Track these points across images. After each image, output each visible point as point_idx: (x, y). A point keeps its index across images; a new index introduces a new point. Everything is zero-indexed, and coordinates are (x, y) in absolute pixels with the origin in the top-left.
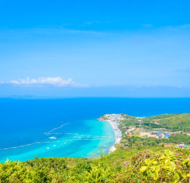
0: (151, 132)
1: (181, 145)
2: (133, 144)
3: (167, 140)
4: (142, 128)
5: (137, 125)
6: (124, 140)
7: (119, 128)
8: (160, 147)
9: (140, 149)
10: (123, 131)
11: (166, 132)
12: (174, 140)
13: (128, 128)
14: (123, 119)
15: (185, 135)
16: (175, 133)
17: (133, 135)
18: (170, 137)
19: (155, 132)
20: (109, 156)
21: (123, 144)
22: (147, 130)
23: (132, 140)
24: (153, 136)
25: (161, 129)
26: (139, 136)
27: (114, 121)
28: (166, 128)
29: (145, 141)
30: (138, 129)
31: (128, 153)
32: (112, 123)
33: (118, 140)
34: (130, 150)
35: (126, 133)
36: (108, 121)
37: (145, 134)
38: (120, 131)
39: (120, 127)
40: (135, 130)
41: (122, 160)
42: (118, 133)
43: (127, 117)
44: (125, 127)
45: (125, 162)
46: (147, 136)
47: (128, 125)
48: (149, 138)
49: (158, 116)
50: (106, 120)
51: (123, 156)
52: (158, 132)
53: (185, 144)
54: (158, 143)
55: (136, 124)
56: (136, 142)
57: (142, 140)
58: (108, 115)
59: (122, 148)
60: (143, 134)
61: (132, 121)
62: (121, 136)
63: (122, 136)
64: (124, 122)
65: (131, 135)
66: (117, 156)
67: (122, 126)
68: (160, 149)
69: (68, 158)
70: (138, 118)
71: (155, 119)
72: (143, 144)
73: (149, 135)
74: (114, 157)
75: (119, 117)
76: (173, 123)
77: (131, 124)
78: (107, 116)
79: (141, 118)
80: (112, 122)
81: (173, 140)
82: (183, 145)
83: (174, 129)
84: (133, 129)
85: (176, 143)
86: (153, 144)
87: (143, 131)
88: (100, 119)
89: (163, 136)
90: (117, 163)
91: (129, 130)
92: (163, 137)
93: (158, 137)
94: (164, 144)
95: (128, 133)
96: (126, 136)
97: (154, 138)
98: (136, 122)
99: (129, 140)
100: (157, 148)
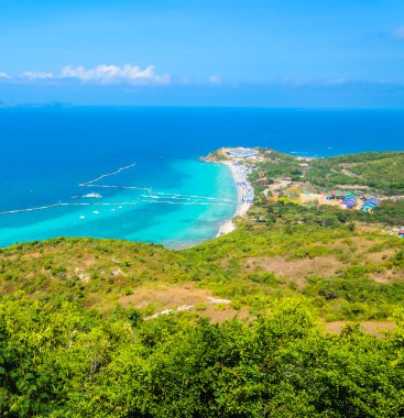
0: (329, 194)
2: (278, 220)
3: (367, 214)
4: (308, 183)
5: (295, 175)
6: (258, 210)
7: (250, 180)
8: (343, 231)
9: (290, 233)
10: (258, 190)
11: (368, 196)
13: (271, 182)
14: (262, 159)
16: (392, 198)
17: (282, 199)
18: (376, 209)
19: (338, 193)
20: (215, 242)
21: (253, 219)
22: (320, 186)
23: (276, 210)
24: (334, 203)
25: (356, 187)
26: (295, 202)
27: (241, 163)
28: (371, 185)
29: (308, 215)
30: (297, 185)
31: (260, 239)
32: (234, 169)
33: (244, 208)
34: (267, 233)
35: (266, 192)
36: (225, 162)
37: (313, 196)
38: (250, 187)
39: (252, 179)
40: (289, 186)
41: (244, 254)
42: (247, 192)
43: (273, 156)
44: (265, 179)
45: (250, 261)
46: (316, 202)
47: (273, 173)
48: (321, 208)
49: (353, 155)
50: (223, 162)
51: (247, 247)
52: (347, 194)
54: (343, 221)
55: (294, 173)
56: (286, 216)
57: (302, 210)
58: (228, 150)
59: (249, 227)
60: (307, 197)
61: (285, 165)
62: (252, 198)
63: (255, 199)
64: (263, 166)
65: (276, 198)
66: (233, 245)
67: (257, 177)
68: (342, 236)
69: (118, 242)
70: (300, 159)
71: (344, 162)
72: (304, 221)
73: (323, 199)
74: (226, 246)
75: (254, 155)
76: (391, 173)
77: (281, 173)
78: (224, 151)
79: (308, 159)
80: (236, 166)
81: (386, 216)
83: (392, 190)
84: (284, 184)
85: (392, 224)
86: (329, 223)
87: (309, 191)
88: (209, 159)
89: (359, 205)
90: (231, 262)
91: (274, 187)
92: (358, 208)
93: (344, 207)
94: (357, 223)
95: (270, 194)
96: (264, 199)
97: (335, 208)
98: (294, 169)
99: (270, 210)
100: (336, 232)
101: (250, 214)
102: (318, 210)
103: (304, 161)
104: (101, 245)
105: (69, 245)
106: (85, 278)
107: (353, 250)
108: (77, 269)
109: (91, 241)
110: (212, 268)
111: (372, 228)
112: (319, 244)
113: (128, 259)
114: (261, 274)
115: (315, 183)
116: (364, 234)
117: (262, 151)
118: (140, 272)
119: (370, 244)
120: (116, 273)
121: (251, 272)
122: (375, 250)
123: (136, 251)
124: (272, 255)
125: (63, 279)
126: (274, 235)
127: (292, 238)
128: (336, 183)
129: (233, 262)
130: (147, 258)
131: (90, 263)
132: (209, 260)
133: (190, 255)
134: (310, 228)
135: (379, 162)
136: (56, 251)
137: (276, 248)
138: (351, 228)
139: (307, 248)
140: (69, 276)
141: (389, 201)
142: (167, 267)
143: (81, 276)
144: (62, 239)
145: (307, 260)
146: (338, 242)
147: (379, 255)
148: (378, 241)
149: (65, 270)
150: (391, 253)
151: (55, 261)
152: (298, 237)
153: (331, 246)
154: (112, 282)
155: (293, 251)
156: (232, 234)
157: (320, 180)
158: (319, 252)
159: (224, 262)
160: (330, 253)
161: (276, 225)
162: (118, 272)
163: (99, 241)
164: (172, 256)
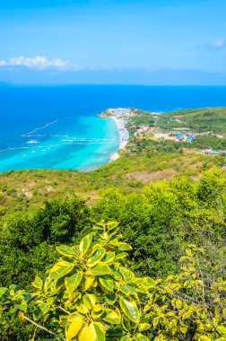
0: (170, 133)
1: (208, 150)
2: (143, 150)
5: (151, 123)
6: (132, 145)
7: (126, 127)
8: (177, 154)
9: (150, 157)
10: (132, 131)
11: (189, 134)
12: (199, 144)
13: (138, 128)
14: (132, 115)
15: (215, 137)
16: (201, 134)
17: (145, 138)
19: (174, 133)
20: (108, 166)
21: (129, 150)
22: (165, 129)
23: (142, 144)
24: (172, 138)
26: (152, 139)
27: (121, 117)
29: (159, 146)
30: (152, 129)
31: (133, 162)
32: (117, 121)
33: (123, 144)
34: (138, 158)
35: (135, 134)
36: (112, 117)
37: (161, 135)
38: (126, 132)
39: (128, 126)
40: (148, 130)
41: (125, 171)
42: (125, 134)
43: (138, 113)
44: (135, 126)
45: (128, 175)
47: (139, 123)
51: (127, 167)
52: (179, 133)
53: (214, 149)
54: (177, 149)
56: (147, 147)
57: (157, 143)
59: (127, 155)
60: (158, 136)
61: (146, 118)
62: (128, 138)
63: (130, 139)
64: (133, 119)
65: (141, 138)
66: (118, 167)
67: (130, 125)
68: (177, 157)
69: (49, 170)
72: (157, 149)
73: (166, 136)
74: (115, 167)
75: (128, 113)
77: (143, 122)
78: (110, 110)
79: (158, 114)
80: (118, 119)
82: (210, 151)
84: (145, 128)
85: (201, 148)
86: (170, 150)
87: (159, 132)
88: (102, 115)
89: (185, 139)
90: (118, 176)
91: (140, 131)
93: (177, 140)
94: (184, 149)
95: (138, 135)
96: (135, 138)
97: (173, 141)
98: (150, 119)
99: (139, 145)
100: (173, 154)
101: (127, 148)
102: (164, 143)
103: (156, 115)
104: (39, 173)
105: (17, 175)
106: (29, 195)
107: (182, 164)
108: (23, 190)
109: (31, 171)
110: (107, 181)
111: (192, 151)
112: (165, 162)
113: (56, 180)
114: (135, 182)
115: (162, 127)
116: (188, 155)
117: (132, 110)
118: (64, 188)
119: (191, 160)
120: (49, 190)
121: (129, 181)
122: (193, 163)
123: (61, 175)
124: (140, 170)
125: (15, 197)
126: (141, 159)
127: (151, 160)
128: (173, 127)
129: (119, 177)
130: (67, 179)
131: (32, 185)
132: (105, 177)
133: (94, 175)
134: (160, 154)
135: (194, 114)
136: (8, 179)
137: (142, 166)
138: (181, 152)
139: (159, 165)
140: (18, 195)
141: (200, 136)
142: (80, 183)
143: (26, 194)
144: (12, 172)
145: (159, 172)
146: (175, 160)
147: (195, 166)
148: (195, 158)
149: (15, 191)
150: (201, 164)
151: (8, 185)
152: (154, 159)
153: (171, 163)
154: (46, 195)
155: (151, 168)
156: (117, 160)
157: (164, 126)
158: (165, 167)
159: (114, 177)
160: (171, 167)
161: (142, 153)
162: (50, 189)
163: (37, 171)
164: (83, 176)
